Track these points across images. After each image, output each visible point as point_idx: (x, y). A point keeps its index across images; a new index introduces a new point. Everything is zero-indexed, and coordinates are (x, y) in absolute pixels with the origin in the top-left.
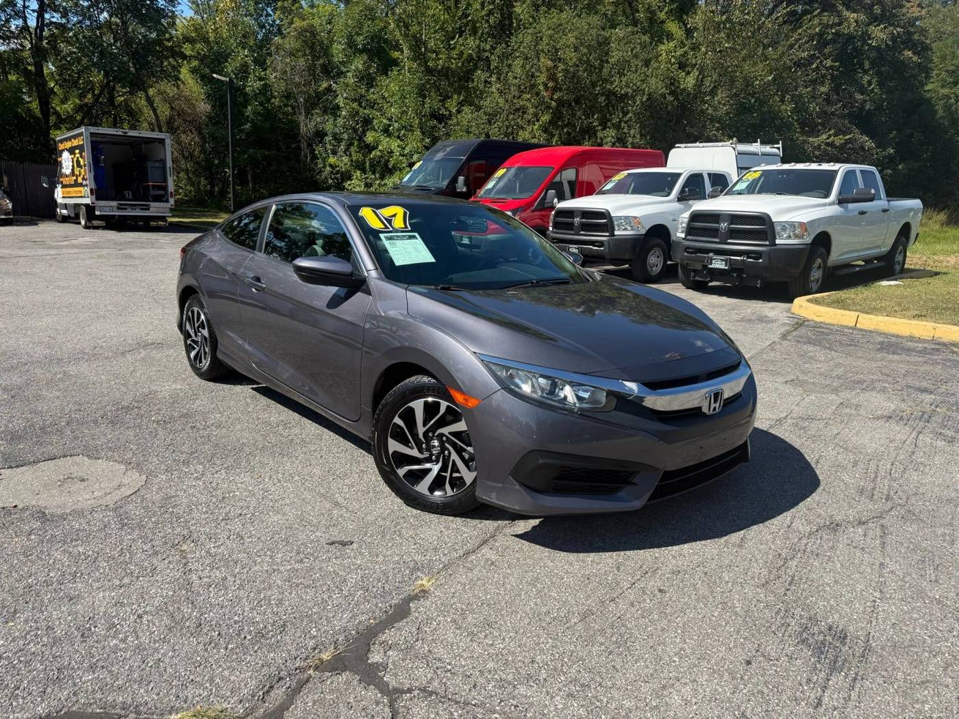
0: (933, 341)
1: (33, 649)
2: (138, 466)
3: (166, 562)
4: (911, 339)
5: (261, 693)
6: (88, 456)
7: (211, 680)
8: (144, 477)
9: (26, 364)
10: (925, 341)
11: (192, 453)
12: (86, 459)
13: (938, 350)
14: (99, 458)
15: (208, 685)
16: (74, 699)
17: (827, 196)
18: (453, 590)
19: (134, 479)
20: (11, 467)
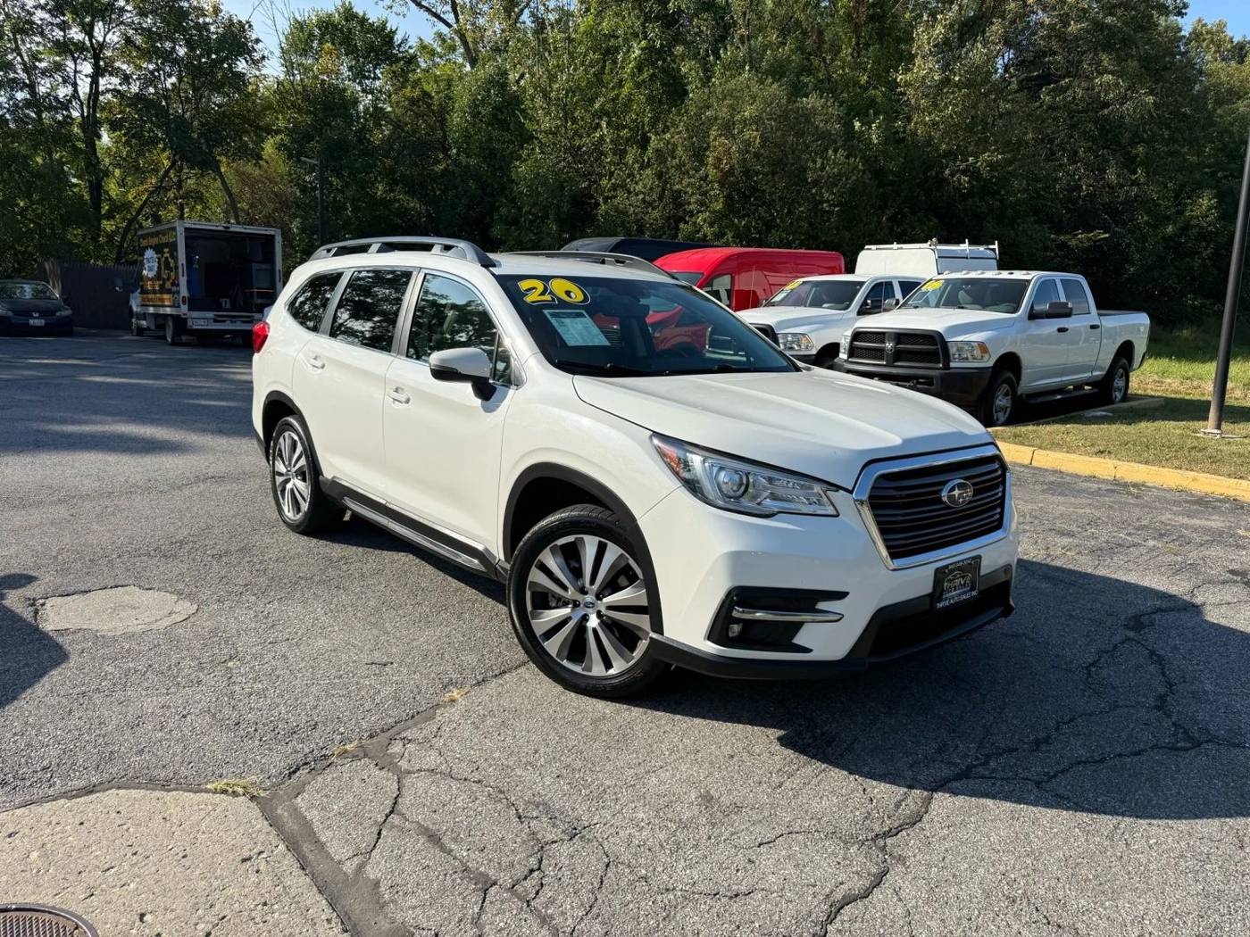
0: (1115, 482)
1: (87, 738)
2: (190, 597)
3: (212, 675)
4: (1092, 478)
5: (287, 772)
6: (140, 587)
7: (245, 763)
8: (195, 607)
9: (73, 497)
10: (1105, 481)
11: (246, 585)
12: (137, 589)
13: (1113, 491)
14: (150, 589)
15: (241, 765)
16: (123, 773)
17: (1015, 310)
18: (480, 700)
19: (186, 608)
20: (62, 596)
